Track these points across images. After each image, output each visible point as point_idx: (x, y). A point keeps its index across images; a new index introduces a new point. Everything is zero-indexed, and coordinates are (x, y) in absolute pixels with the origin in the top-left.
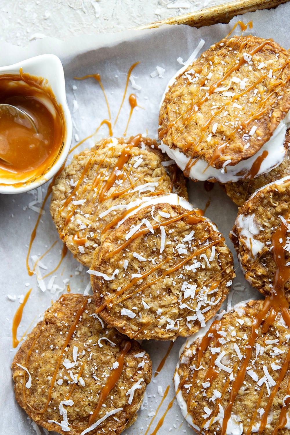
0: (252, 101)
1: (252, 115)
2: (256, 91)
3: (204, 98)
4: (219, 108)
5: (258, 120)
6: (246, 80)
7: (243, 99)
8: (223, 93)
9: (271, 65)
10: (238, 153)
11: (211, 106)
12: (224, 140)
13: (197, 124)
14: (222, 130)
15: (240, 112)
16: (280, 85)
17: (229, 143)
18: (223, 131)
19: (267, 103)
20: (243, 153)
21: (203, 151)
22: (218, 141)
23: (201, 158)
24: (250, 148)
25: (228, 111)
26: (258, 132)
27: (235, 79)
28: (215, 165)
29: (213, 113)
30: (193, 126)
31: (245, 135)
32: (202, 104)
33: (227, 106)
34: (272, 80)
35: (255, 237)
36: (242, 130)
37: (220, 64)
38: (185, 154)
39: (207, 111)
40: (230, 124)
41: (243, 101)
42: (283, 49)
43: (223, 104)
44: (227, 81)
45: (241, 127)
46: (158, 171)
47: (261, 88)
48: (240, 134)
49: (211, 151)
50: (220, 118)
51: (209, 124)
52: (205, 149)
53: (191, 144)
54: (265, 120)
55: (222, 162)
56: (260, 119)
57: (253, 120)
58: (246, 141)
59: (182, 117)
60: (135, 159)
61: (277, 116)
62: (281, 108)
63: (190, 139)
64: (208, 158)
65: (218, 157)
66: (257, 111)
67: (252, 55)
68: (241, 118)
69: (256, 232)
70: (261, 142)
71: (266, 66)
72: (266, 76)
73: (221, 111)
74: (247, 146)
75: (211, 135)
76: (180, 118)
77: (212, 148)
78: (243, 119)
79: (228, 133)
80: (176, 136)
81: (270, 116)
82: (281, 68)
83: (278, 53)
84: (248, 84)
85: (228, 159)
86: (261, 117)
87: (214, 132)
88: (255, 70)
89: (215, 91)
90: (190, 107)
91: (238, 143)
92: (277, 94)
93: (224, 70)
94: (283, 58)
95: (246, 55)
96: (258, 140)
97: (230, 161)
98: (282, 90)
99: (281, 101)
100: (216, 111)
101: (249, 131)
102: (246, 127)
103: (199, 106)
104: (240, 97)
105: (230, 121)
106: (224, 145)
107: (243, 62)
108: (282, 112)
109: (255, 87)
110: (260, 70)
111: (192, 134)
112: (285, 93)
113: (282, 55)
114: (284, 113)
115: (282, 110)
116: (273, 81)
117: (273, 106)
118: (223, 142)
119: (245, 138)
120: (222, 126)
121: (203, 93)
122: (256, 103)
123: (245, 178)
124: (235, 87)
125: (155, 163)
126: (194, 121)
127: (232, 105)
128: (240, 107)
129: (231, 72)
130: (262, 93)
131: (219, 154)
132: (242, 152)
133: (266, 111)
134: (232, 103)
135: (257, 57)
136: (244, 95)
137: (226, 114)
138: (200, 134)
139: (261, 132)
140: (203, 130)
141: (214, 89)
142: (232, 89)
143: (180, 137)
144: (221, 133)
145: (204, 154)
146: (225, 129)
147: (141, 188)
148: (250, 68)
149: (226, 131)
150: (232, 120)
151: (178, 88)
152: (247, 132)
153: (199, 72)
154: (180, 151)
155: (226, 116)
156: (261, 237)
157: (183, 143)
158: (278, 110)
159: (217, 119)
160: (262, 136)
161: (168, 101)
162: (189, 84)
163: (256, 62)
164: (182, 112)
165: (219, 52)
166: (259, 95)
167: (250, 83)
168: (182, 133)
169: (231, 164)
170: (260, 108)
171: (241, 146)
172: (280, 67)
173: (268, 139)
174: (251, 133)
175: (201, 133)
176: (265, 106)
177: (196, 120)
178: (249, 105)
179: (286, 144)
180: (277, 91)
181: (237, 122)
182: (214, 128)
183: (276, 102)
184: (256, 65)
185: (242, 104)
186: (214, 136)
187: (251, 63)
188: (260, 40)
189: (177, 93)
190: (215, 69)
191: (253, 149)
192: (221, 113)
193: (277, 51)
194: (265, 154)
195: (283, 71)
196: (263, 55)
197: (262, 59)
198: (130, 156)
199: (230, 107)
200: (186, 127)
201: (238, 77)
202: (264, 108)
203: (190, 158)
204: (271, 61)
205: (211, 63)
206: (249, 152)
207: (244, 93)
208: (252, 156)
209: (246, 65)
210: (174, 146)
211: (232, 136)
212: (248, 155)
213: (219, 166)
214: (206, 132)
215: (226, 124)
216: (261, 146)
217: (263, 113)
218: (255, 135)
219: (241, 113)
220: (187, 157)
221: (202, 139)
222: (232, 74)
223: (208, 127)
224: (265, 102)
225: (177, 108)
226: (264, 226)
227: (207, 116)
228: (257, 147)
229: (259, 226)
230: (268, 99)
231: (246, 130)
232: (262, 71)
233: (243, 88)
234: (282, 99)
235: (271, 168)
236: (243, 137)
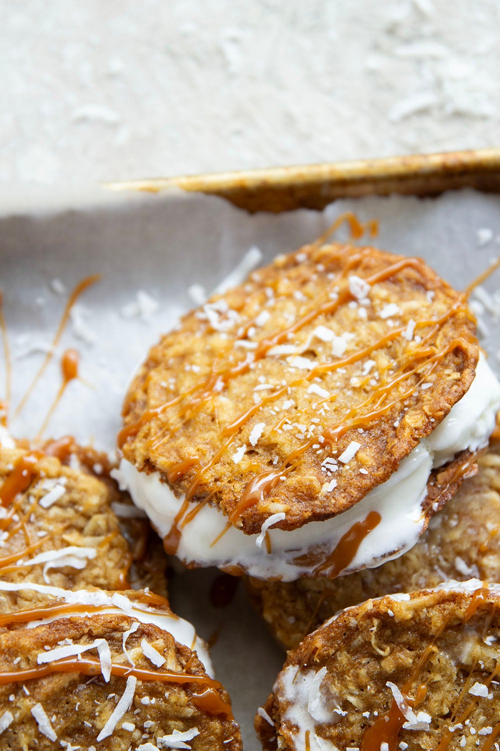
0: (358, 385)
1: (353, 415)
2: (369, 365)
3: (241, 366)
4: (273, 391)
5: (365, 430)
6: (348, 336)
7: (335, 377)
8: (289, 359)
9: (414, 313)
10: (304, 500)
11: (256, 383)
12: (275, 466)
13: (213, 420)
14: (273, 440)
15: (325, 404)
16: (429, 357)
17: (286, 475)
18: (276, 445)
19: (394, 393)
20: (317, 502)
21: (219, 483)
22: (258, 466)
23: (210, 502)
24: (337, 493)
25: (295, 399)
26: (362, 455)
27: (322, 331)
28: (243, 522)
29: (257, 399)
30: (204, 424)
31: (328, 459)
32: (235, 376)
33: (294, 388)
34: (412, 344)
35: (320, 730)
36: (323, 446)
37: (290, 296)
38: (172, 488)
39: (243, 395)
40: (296, 428)
41: (335, 381)
42: (447, 282)
43: (284, 383)
44: (302, 335)
45: (322, 439)
46: (99, 520)
47: (384, 360)
48: (318, 456)
49: (238, 486)
50: (273, 413)
51: (244, 423)
52: (225, 479)
53: (192, 464)
54: (383, 431)
55: (263, 517)
56: (372, 427)
57: (355, 428)
58: (329, 474)
59: (180, 401)
60: (46, 484)
61: (413, 426)
62: (426, 408)
63: (191, 452)
64: (229, 502)
65: (254, 502)
66: (364, 408)
67: (372, 284)
68: (326, 420)
69: (322, 716)
70: (367, 482)
71: (401, 313)
72: (399, 334)
73: (278, 397)
74: (329, 487)
75: (244, 449)
76: (176, 404)
77: (241, 480)
78: (330, 423)
79: (287, 450)
80: (157, 443)
81: (396, 424)
82: (435, 323)
83: (434, 290)
84: (352, 346)
85: (278, 510)
86: (375, 423)
87: (254, 441)
88: (373, 318)
89: (271, 352)
90: (202, 381)
91: (308, 476)
92: (418, 377)
93: (298, 310)
94: (445, 303)
95: (356, 283)
96: (361, 475)
97: (282, 516)
98: (434, 371)
99: (429, 393)
100: (265, 395)
101: (340, 452)
102: (333, 440)
103: (225, 381)
104: (329, 373)
105: (298, 421)
106: (271, 477)
107: (347, 298)
108: (428, 417)
109: (367, 356)
110: (385, 320)
111: (198, 440)
112: (440, 377)
113: (441, 296)
114: (432, 420)
115: (429, 413)
116: (415, 346)
117: (406, 403)
118: (270, 469)
119: (328, 466)
120: (274, 432)
121: (240, 355)
122: (366, 391)
123: (317, 572)
124: (319, 350)
125: (94, 500)
126: (209, 411)
127: (306, 387)
128: (325, 394)
129: (315, 317)
130: (383, 370)
131: (257, 496)
132: (317, 499)
133: (389, 413)
134: (307, 382)
135: (381, 291)
136: (339, 370)
137: (288, 404)
138: (218, 443)
139: (368, 456)
140: (227, 434)
141: (268, 348)
142: (311, 354)
143: (168, 446)
144: (270, 447)
145: (220, 492)
146: (280, 439)
147: (51, 557)
148: (363, 313)
149: (283, 444)
150: (302, 419)
151: (182, 338)
152: (335, 452)
153: (240, 309)
154: (162, 480)
155: (288, 411)
156: (334, 732)
157: (172, 460)
158: (418, 412)
159: (267, 415)
160: (372, 466)
161: (153, 363)
162: (211, 332)
163: (377, 302)
164: (183, 390)
165: (293, 272)
166: (376, 374)
167: (357, 345)
168: (173, 436)
169: (285, 525)
170: (374, 402)
171: (316, 484)
172: (435, 319)
173: (385, 478)
174: (343, 458)
175: (221, 441)
176: (386, 398)
177: (213, 410)
178: (349, 393)
179: (428, 504)
180: (420, 371)
181: (313, 427)
182: (255, 433)
183: (416, 394)
184: (378, 308)
185: (332, 389)
186: (251, 453)
187: (366, 302)
188: (392, 258)
189: (178, 349)
190: (279, 305)
191: (343, 495)
192: (278, 403)
193: (429, 285)
194: (374, 519)
195: (439, 330)
196: (397, 288)
197: (394, 298)
198: (34, 477)
199: (301, 390)
200: (187, 424)
201: (330, 328)
202: (383, 403)
203: (183, 499)
204: (414, 304)
205: (269, 292)
206: (333, 501)
207: (341, 366)
208: (340, 512)
209: (352, 305)
210: (149, 466)
211: (297, 458)
212: (331, 509)
213: (252, 526)
214: (233, 440)
215: (285, 427)
216: (366, 491)
217: (380, 416)
218: (354, 463)
219: (327, 408)
220: (177, 495)
221: (221, 456)
222: (317, 322)
223: (241, 431)
224: (388, 392)
225: (172, 381)
226: (346, 705)
227: (241, 405)
228: (355, 493)
229: (334, 701)
230: (396, 386)
231: (334, 446)
232: (390, 323)
233: (338, 351)
234: (431, 390)
235: (384, 556)
236: (324, 463)
